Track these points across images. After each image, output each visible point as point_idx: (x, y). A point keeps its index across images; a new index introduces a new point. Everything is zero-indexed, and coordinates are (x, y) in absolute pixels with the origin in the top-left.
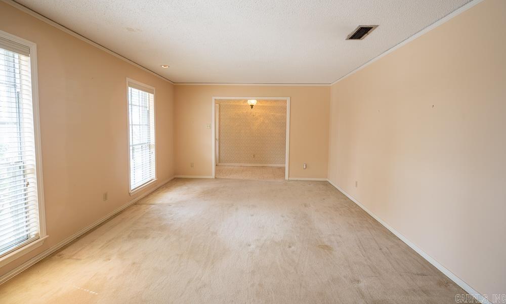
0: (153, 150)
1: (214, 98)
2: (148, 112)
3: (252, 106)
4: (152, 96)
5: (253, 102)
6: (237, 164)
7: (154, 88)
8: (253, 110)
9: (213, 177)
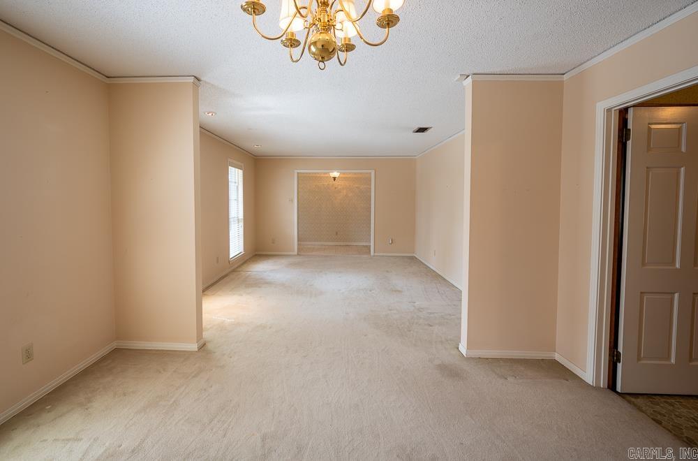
0: (242, 224)
1: (296, 171)
2: (237, 187)
3: (335, 178)
4: (240, 172)
5: (336, 174)
6: (317, 243)
7: (243, 165)
8: (336, 182)
9: (296, 253)
